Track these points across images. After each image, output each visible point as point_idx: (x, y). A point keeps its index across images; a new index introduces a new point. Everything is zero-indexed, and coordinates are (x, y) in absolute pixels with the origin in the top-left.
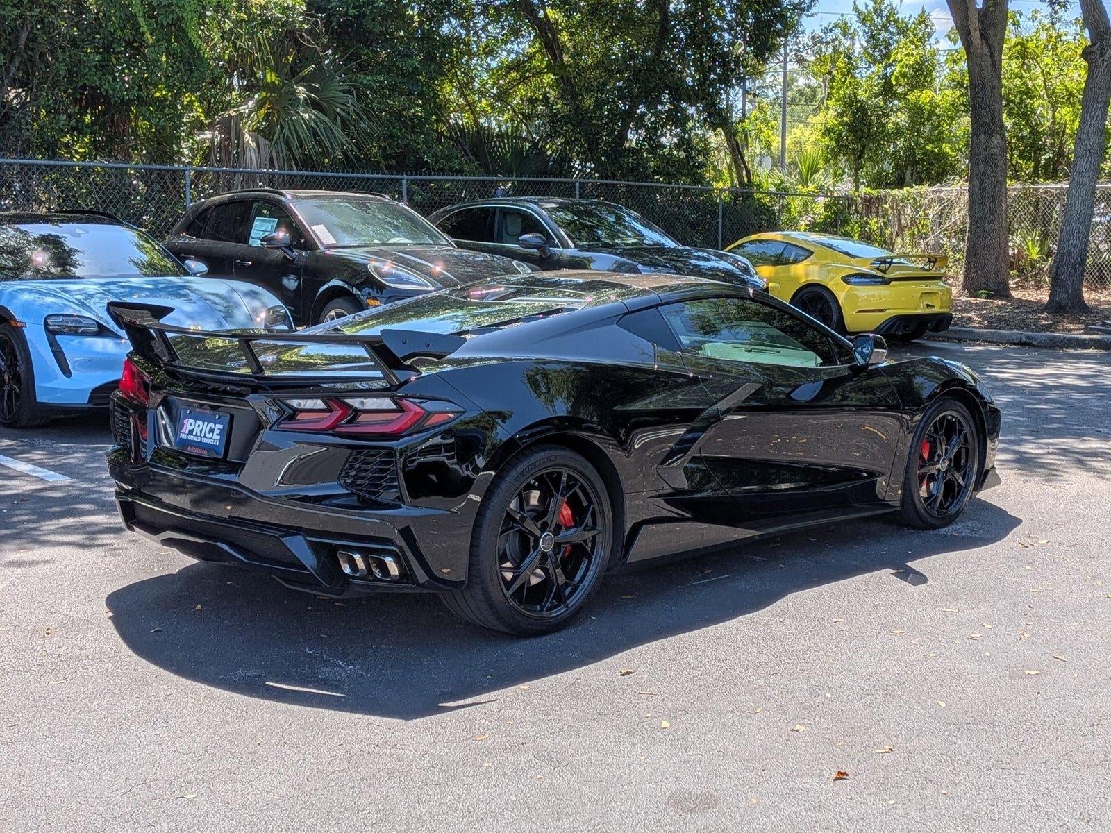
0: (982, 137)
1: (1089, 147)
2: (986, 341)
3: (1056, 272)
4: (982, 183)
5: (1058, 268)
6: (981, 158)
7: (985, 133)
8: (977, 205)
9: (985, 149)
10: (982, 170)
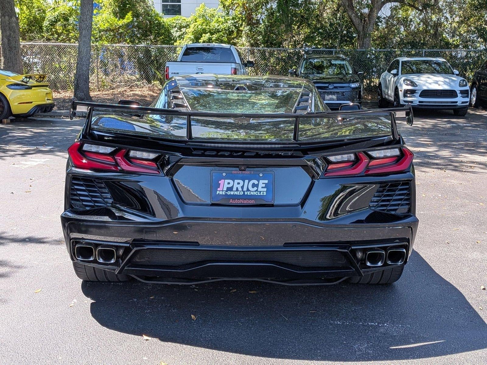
0: (7, 17)
1: (87, 25)
2: (66, 116)
3: (77, 83)
4: (9, 40)
5: (78, 81)
6: (7, 28)
7: (8, 16)
8: (7, 51)
9: (9, 23)
10: (8, 34)
